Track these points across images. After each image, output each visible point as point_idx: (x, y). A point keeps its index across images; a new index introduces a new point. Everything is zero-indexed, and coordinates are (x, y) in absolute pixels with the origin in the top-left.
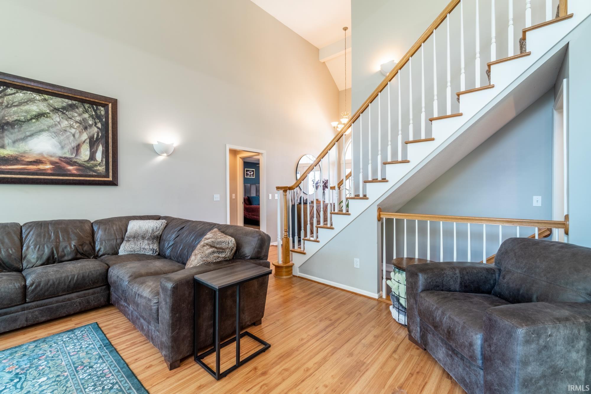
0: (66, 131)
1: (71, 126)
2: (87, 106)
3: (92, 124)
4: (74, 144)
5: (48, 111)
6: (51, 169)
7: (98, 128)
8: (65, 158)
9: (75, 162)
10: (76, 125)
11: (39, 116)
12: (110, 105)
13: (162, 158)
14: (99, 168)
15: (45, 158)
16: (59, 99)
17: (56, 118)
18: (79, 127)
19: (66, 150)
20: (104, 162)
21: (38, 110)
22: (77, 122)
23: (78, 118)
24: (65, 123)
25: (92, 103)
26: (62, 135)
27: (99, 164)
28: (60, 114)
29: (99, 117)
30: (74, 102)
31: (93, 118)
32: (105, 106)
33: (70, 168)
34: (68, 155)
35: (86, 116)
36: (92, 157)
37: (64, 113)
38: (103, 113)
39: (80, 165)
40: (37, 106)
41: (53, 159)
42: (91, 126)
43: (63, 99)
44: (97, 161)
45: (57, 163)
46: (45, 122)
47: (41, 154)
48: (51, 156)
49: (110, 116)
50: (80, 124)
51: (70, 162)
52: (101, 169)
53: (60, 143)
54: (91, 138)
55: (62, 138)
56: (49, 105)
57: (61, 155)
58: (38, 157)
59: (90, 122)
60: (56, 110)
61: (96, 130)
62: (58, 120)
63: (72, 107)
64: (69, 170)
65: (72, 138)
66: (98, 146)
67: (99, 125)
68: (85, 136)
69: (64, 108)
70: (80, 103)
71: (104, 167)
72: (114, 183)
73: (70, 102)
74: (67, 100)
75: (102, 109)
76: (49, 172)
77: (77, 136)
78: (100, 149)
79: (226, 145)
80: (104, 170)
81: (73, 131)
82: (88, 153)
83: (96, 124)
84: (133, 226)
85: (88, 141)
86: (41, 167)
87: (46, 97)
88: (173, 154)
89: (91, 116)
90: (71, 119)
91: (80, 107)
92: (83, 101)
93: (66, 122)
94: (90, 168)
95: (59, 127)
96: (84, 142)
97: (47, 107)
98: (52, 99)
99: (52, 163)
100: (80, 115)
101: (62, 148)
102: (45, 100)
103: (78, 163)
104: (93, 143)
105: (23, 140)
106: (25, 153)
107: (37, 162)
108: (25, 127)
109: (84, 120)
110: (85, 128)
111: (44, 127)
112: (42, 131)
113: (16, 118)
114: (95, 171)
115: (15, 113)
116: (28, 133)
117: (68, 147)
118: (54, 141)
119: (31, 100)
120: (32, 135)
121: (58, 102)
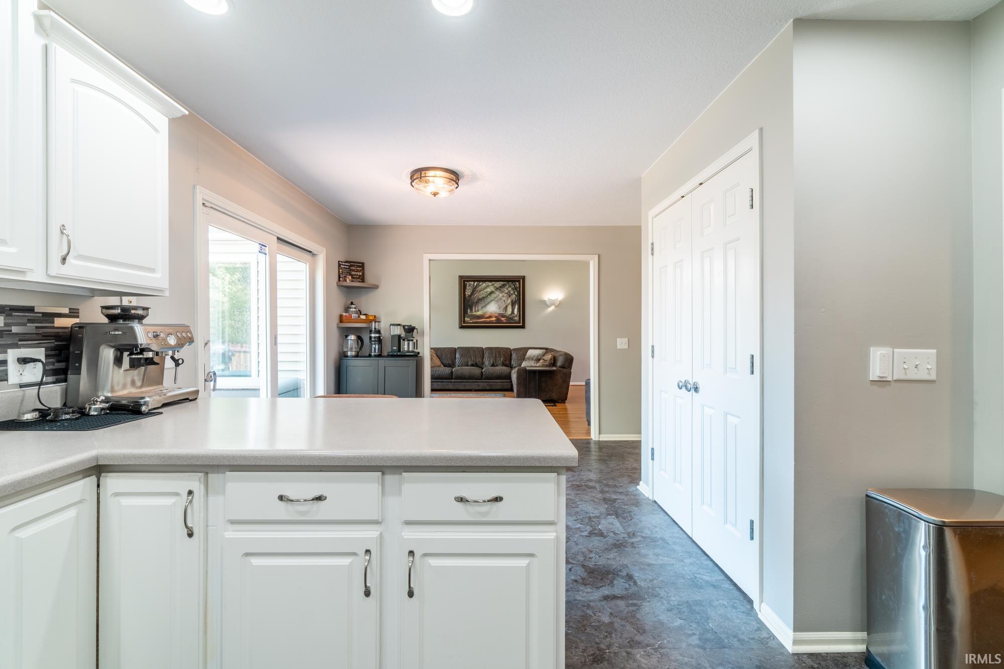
0: (501, 299)
1: (503, 296)
2: (510, 283)
4: (504, 306)
5: (494, 290)
6: (495, 320)
8: (501, 314)
9: (505, 315)
11: (492, 293)
12: (521, 281)
13: (552, 308)
14: (516, 318)
15: (493, 314)
16: (498, 283)
17: (497, 293)
18: (506, 296)
19: (501, 310)
20: (518, 315)
21: (490, 291)
23: (506, 291)
24: (501, 295)
25: (512, 281)
27: (516, 316)
29: (516, 288)
30: (505, 283)
31: (513, 290)
32: (519, 281)
33: (503, 319)
34: (502, 312)
35: (510, 289)
36: (513, 312)
37: (500, 290)
38: (518, 285)
39: (507, 317)
40: (490, 288)
41: (496, 315)
42: (512, 294)
44: (515, 314)
46: (493, 296)
47: (491, 313)
48: (495, 313)
49: (521, 287)
50: (507, 294)
51: (503, 316)
52: (517, 318)
53: (499, 306)
54: (512, 301)
55: (499, 303)
56: (495, 287)
57: (499, 313)
58: (490, 315)
59: (512, 292)
60: (497, 289)
61: (514, 296)
63: (504, 286)
65: (504, 302)
66: (515, 306)
67: (516, 293)
68: (509, 301)
69: (500, 287)
70: (507, 283)
72: (523, 327)
73: (503, 283)
74: (501, 283)
75: (517, 283)
76: (494, 322)
77: (506, 301)
78: (517, 307)
81: (504, 298)
82: (511, 310)
83: (514, 292)
84: (531, 353)
85: (511, 303)
86: (491, 319)
88: (560, 305)
89: (512, 289)
90: (503, 292)
91: (507, 285)
92: (508, 281)
93: (501, 294)
94: (511, 319)
95: (498, 298)
96: (509, 304)
98: (495, 283)
99: (496, 317)
100: (507, 289)
101: (500, 308)
102: (493, 284)
104: (513, 304)
105: (485, 306)
106: (485, 313)
107: (490, 317)
108: (486, 300)
109: (509, 291)
110: (510, 296)
111: (492, 299)
112: (492, 300)
113: (482, 296)
114: (514, 320)
115: (482, 293)
116: (487, 303)
117: (502, 308)
118: (496, 305)
119: (488, 286)
120: (488, 304)
121: (498, 284)
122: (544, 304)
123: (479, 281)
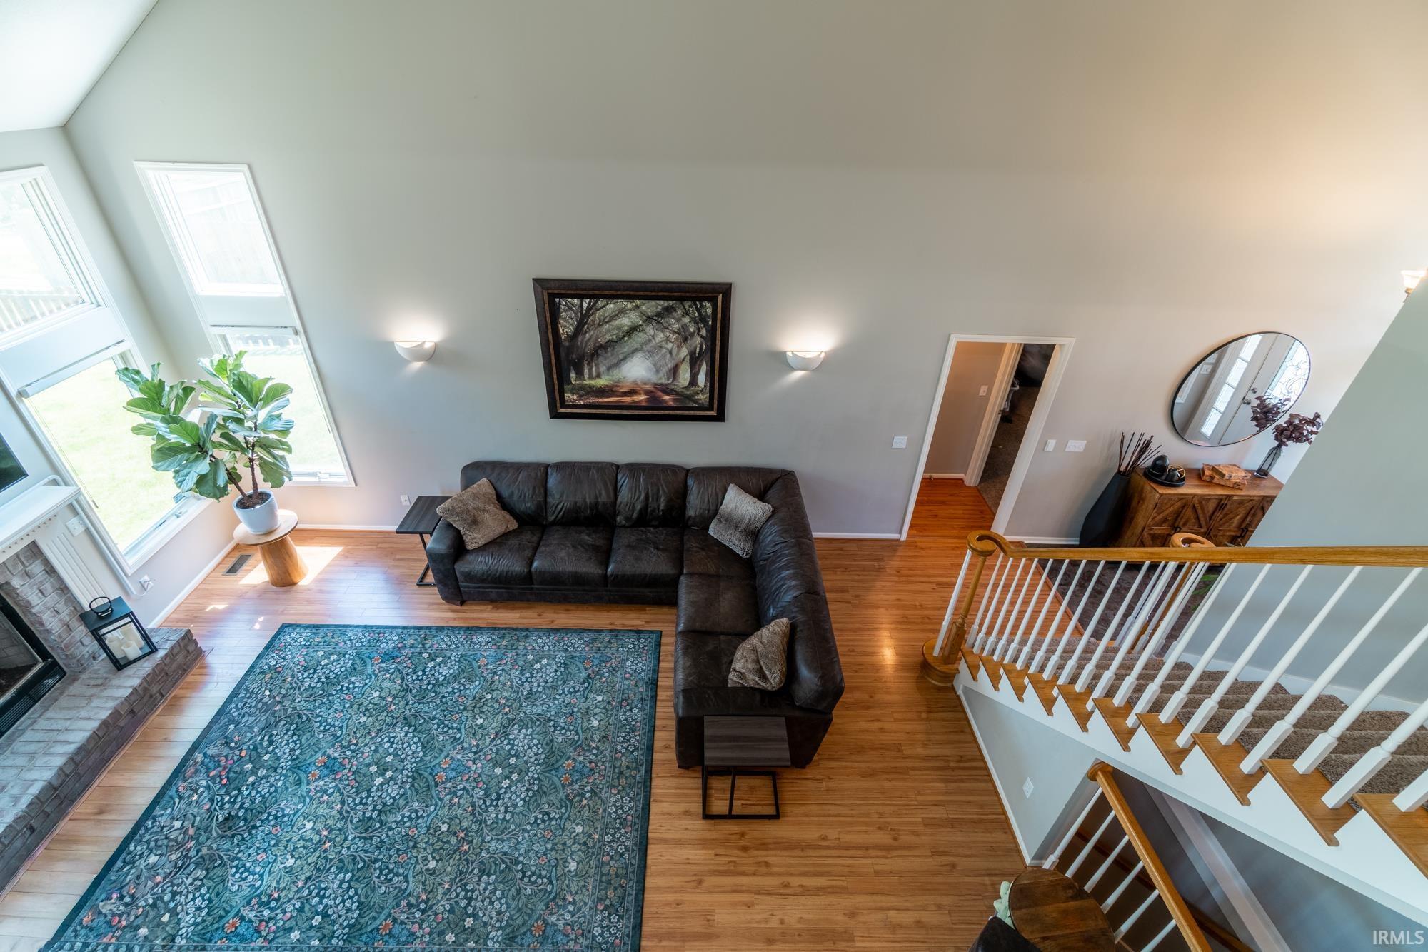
0: (661, 347)
1: (668, 340)
2: (687, 304)
3: (694, 332)
4: (670, 365)
5: (641, 322)
6: (646, 400)
7: (702, 337)
8: (661, 384)
9: (672, 390)
10: (673, 337)
11: (634, 329)
12: (720, 297)
13: (798, 374)
14: (701, 396)
15: (639, 386)
16: (653, 302)
17: (650, 330)
18: (676, 339)
19: (661, 374)
20: (708, 388)
21: (630, 324)
22: (674, 332)
23: (676, 326)
24: (660, 336)
25: (694, 299)
26: (657, 354)
27: (702, 391)
28: (654, 323)
29: (703, 319)
30: (671, 303)
31: (696, 323)
32: (713, 300)
33: (667, 398)
34: (664, 381)
35: (687, 320)
36: (693, 381)
37: (659, 322)
38: (709, 311)
39: (678, 393)
40: (629, 318)
41: (648, 387)
42: (692, 335)
43: (658, 301)
44: (699, 386)
45: (652, 392)
46: (639, 338)
47: (635, 382)
48: (646, 384)
49: (719, 316)
50: (679, 334)
51: (666, 390)
52: (704, 398)
53: (655, 365)
54: (692, 354)
55: (657, 357)
56: (642, 313)
57: (656, 381)
58: (632, 386)
59: (692, 330)
60: (649, 319)
61: (699, 339)
62: (653, 333)
63: (668, 311)
64: (665, 401)
65: (669, 356)
66: (701, 365)
67: (704, 332)
68: (684, 352)
69: (659, 315)
70: (678, 303)
71: (707, 395)
72: (720, 417)
73: (666, 303)
74: (662, 302)
75: (709, 305)
76: (644, 404)
77: (674, 353)
78: (704, 367)
79: (950, 335)
80: (708, 400)
81: (670, 346)
82: (688, 375)
83: (699, 330)
85: (688, 357)
86: (636, 398)
87: (638, 302)
89: (694, 320)
90: (667, 328)
91: (679, 308)
92: (681, 299)
93: (662, 335)
94: (689, 398)
95: (653, 343)
96: (683, 360)
97: (640, 316)
98: (644, 304)
99: (647, 392)
100: (678, 321)
101: (658, 371)
102: (637, 307)
103: (675, 391)
104: (694, 361)
105: (617, 365)
106: (619, 381)
107: (632, 392)
108: (617, 349)
109: (684, 327)
110: (685, 340)
111: (638, 345)
112: (636, 351)
113: (608, 338)
114: (695, 401)
115: (608, 331)
116: (621, 357)
117: (664, 370)
118: (648, 363)
119: (622, 312)
120: (625, 359)
121: (651, 307)
122: (781, 362)
123: (598, 297)
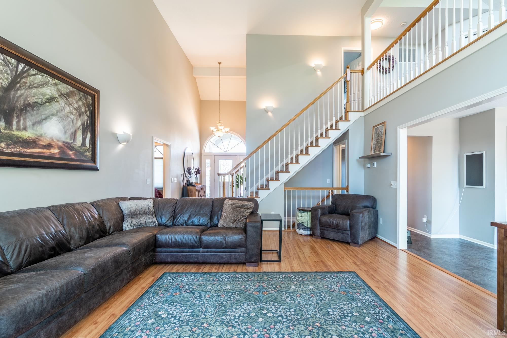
0: (68, 116)
1: (71, 113)
2: (81, 94)
3: (84, 112)
4: (72, 130)
5: (57, 96)
6: (58, 153)
7: (87, 116)
8: (67, 143)
9: (73, 147)
10: (74, 112)
11: (52, 99)
12: (96, 96)
13: (122, 146)
14: (87, 153)
15: (54, 142)
16: (65, 85)
17: (62, 103)
18: (76, 113)
19: (67, 135)
20: (91, 149)
21: (50, 94)
22: (75, 109)
23: (76, 105)
24: (68, 109)
25: (85, 92)
26: (66, 121)
27: (88, 150)
28: (65, 99)
29: (88, 106)
30: (74, 90)
31: (84, 106)
32: (93, 96)
33: (70, 153)
34: (69, 140)
35: (80, 103)
36: (84, 143)
37: (67, 99)
38: (90, 102)
39: (76, 150)
40: (50, 90)
41: (60, 144)
42: (83, 113)
43: (68, 86)
44: (86, 147)
45: (62, 148)
46: (55, 107)
47: (52, 138)
48: (58, 141)
50: (77, 110)
51: (70, 147)
52: (89, 154)
53: (64, 128)
54: (83, 125)
55: (65, 123)
56: (58, 90)
57: (64, 140)
58: (50, 141)
59: (83, 110)
60: (62, 95)
61: (86, 117)
62: (63, 106)
63: (72, 94)
64: (69, 155)
65: (72, 123)
66: (87, 133)
67: (88, 113)
68: (79, 123)
69: (67, 94)
70: (78, 91)
71: (91, 153)
72: (97, 168)
73: (72, 89)
74: (69, 87)
75: (90, 98)
76: (57, 156)
77: (75, 121)
78: (89, 135)
79: (153, 137)
80: (91, 156)
81: (72, 117)
82: (81, 139)
83: (86, 112)
85: (81, 127)
86: (52, 151)
87: (57, 81)
89: (84, 104)
90: (71, 105)
91: (78, 94)
92: (80, 90)
94: (82, 154)
95: (63, 113)
96: (79, 128)
97: (57, 91)
98: (60, 84)
99: (60, 148)
100: (77, 102)
101: (65, 133)
102: (56, 84)
103: (75, 148)
104: (84, 130)
105: (40, 122)
106: (41, 136)
107: (49, 146)
108: (41, 109)
109: (79, 107)
110: (80, 115)
111: (54, 111)
112: (53, 115)
113: (35, 100)
114: (85, 156)
115: (35, 94)
116: (43, 117)
117: (69, 133)
118: (60, 126)
119: (45, 84)
120: (46, 119)
121: (65, 88)
122: (116, 139)
123: (32, 66)
